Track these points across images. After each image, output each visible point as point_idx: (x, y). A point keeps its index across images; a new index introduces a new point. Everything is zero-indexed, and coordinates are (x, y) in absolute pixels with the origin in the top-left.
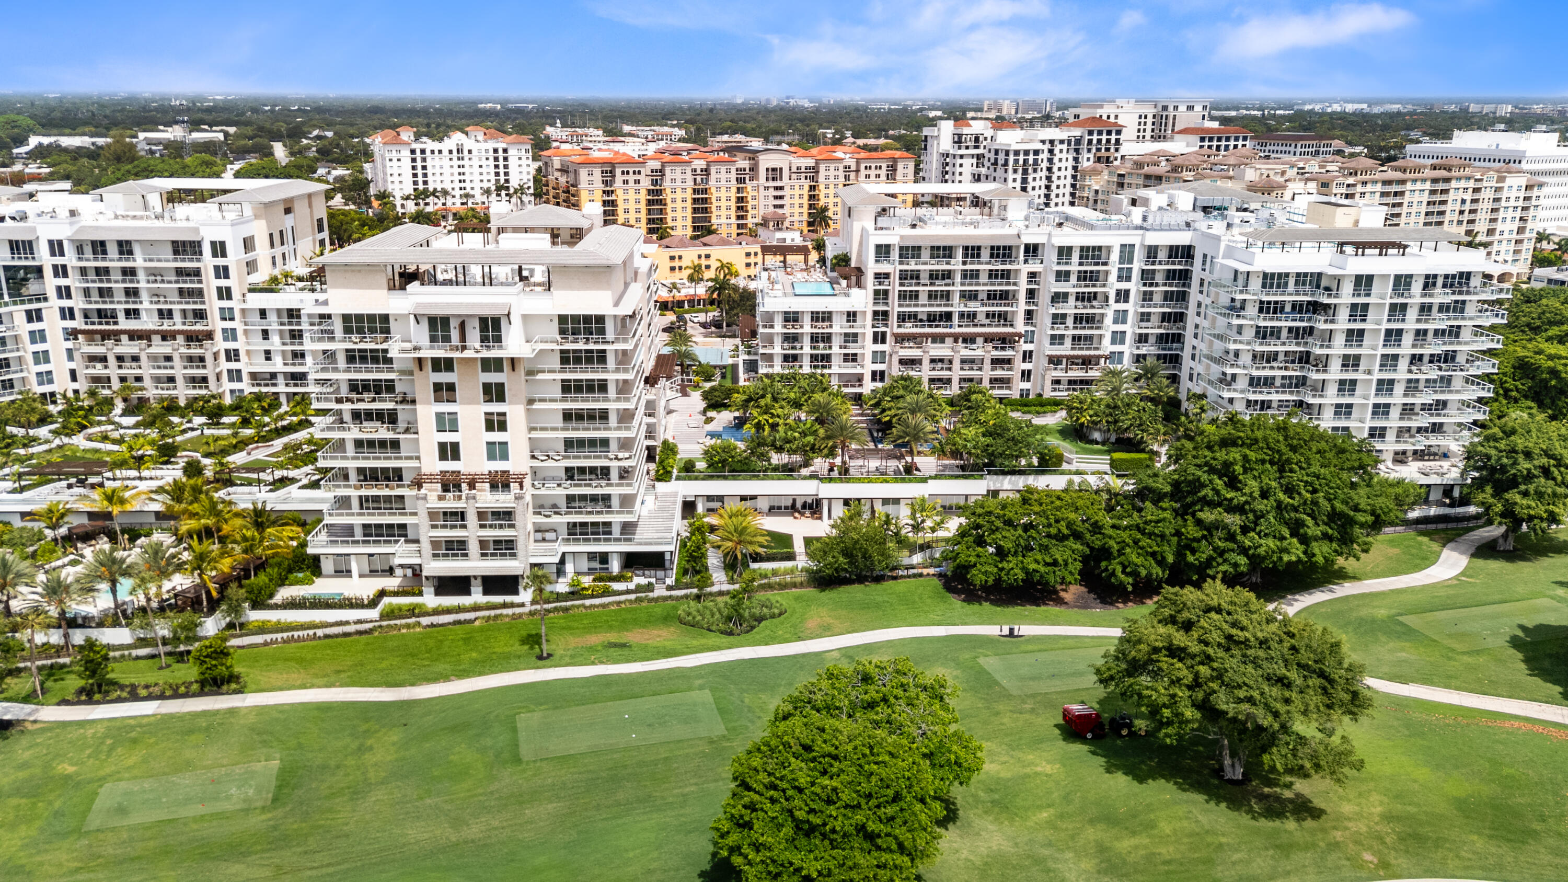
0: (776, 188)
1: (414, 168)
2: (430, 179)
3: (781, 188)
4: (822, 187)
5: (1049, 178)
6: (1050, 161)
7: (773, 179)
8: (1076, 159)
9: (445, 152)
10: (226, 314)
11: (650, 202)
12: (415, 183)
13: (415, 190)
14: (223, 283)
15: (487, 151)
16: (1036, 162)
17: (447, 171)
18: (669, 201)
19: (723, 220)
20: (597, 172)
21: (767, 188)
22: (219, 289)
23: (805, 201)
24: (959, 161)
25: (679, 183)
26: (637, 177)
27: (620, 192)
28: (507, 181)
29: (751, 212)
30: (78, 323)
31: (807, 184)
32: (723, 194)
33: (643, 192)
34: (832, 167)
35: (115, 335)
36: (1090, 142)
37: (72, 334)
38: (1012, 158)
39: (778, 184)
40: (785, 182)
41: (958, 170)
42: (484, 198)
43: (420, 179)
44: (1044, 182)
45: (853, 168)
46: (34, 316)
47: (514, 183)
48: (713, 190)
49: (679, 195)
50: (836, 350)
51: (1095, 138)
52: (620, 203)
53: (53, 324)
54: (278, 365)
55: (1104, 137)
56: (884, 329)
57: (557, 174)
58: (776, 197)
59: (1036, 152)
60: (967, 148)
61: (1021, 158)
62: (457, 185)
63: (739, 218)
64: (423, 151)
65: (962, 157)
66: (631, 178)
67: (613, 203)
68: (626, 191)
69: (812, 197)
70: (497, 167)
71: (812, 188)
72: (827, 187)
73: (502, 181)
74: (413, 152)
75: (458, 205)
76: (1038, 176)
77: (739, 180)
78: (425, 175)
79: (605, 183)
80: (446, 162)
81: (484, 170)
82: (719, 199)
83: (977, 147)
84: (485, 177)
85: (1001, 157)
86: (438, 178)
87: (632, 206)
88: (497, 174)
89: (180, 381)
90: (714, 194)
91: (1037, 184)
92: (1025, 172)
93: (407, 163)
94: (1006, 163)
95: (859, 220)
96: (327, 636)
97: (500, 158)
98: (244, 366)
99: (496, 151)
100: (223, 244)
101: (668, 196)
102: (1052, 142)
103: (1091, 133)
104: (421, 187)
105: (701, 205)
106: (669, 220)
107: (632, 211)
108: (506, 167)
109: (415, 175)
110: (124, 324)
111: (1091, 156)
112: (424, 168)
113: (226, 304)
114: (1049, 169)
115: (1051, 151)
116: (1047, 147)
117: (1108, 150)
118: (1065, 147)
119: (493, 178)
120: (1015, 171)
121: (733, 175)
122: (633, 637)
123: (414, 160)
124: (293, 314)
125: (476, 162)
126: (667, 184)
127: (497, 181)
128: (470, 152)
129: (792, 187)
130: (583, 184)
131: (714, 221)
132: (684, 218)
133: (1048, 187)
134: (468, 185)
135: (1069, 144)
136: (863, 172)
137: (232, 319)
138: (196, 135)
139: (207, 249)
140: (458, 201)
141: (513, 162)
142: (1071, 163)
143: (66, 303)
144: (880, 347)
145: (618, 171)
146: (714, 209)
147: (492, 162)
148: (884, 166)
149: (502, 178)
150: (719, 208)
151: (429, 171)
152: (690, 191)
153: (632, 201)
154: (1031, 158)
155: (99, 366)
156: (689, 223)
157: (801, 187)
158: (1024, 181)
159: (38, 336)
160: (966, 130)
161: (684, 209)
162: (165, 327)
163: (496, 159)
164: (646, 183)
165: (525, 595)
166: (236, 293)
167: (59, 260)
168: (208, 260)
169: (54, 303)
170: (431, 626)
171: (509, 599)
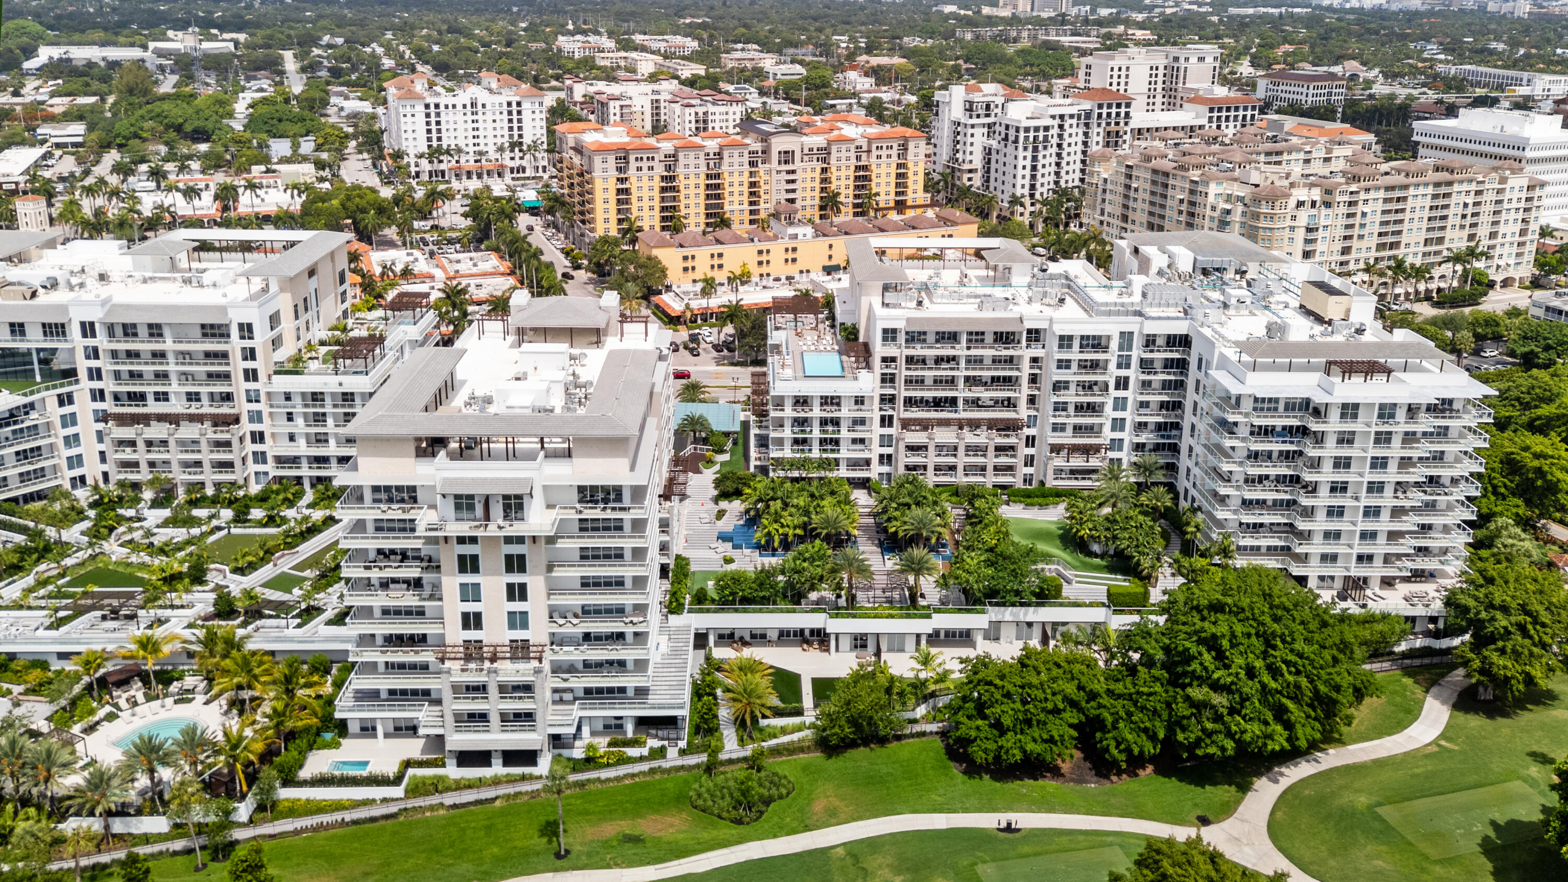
0: (788, 172)
1: (428, 123)
2: (444, 135)
3: (793, 172)
4: (834, 169)
5: (1059, 155)
6: (1060, 136)
7: (786, 162)
8: (1086, 134)
9: (459, 107)
10: (253, 398)
11: (663, 190)
12: (429, 139)
13: (430, 147)
14: (250, 365)
15: (501, 104)
16: (1046, 139)
17: (461, 126)
18: (682, 188)
19: (736, 207)
20: (611, 159)
21: (778, 172)
22: (246, 371)
23: (817, 185)
24: (970, 131)
25: (692, 169)
26: (651, 163)
27: (633, 179)
28: (520, 136)
29: (764, 197)
30: (108, 405)
31: (819, 166)
32: (736, 179)
33: (657, 179)
34: (844, 147)
35: (145, 419)
36: (1100, 115)
37: (103, 417)
38: (1022, 135)
39: (790, 167)
40: (797, 165)
41: (969, 140)
42: (498, 156)
43: (434, 135)
44: (1054, 159)
45: (865, 148)
46: (65, 400)
47: (527, 140)
48: (726, 175)
49: (692, 181)
50: (845, 434)
51: (1105, 111)
52: (634, 190)
53: (84, 406)
54: (302, 448)
55: (1114, 111)
56: (890, 412)
57: (571, 152)
58: (788, 182)
59: (1046, 129)
60: (978, 116)
61: (1032, 134)
62: (471, 141)
63: (751, 203)
64: (437, 106)
65: (973, 126)
66: (645, 164)
67: (627, 191)
68: (640, 179)
69: (824, 180)
70: (510, 121)
71: (824, 170)
72: (839, 169)
73: (516, 138)
74: (427, 106)
75: (472, 162)
76: (1047, 153)
77: (752, 164)
78: (439, 131)
79: (619, 170)
80: (460, 118)
81: (498, 125)
82: (731, 184)
83: (988, 115)
84: (499, 133)
85: (1012, 132)
86: (452, 134)
87: (646, 194)
88: (511, 129)
89: (207, 466)
90: (726, 180)
91: (1046, 162)
92: (1035, 149)
93: (421, 119)
94: (1016, 141)
95: (868, 294)
96: (355, 822)
97: (514, 111)
98: (270, 448)
99: (509, 104)
100: (250, 326)
101: (681, 182)
102: (1062, 117)
103: (1100, 106)
104: (435, 143)
105: (714, 191)
106: (682, 207)
107: (646, 199)
108: (519, 121)
109: (429, 131)
110: (153, 407)
111: (1101, 130)
112: (438, 123)
113: (252, 385)
114: (1059, 146)
115: (1061, 127)
116: (1057, 122)
117: (1117, 124)
118: (1074, 121)
119: (506, 133)
120: (1025, 149)
121: (746, 159)
122: (647, 826)
123: (428, 115)
124: (317, 397)
125: (489, 117)
126: (680, 170)
127: (511, 136)
128: (484, 106)
129: (805, 170)
130: (597, 173)
131: (727, 207)
132: (697, 205)
133: (1058, 164)
134: (481, 141)
135: (1079, 118)
136: (875, 152)
137: (258, 401)
138: (206, 45)
139: (235, 333)
140: (472, 158)
141: (526, 116)
142: (1081, 138)
143: (97, 385)
144: (887, 431)
145: (632, 158)
146: (726, 195)
147: (505, 117)
148: (895, 146)
149: (516, 133)
150: (731, 194)
151: (443, 127)
152: (703, 176)
153: (645, 189)
154: (1041, 134)
155: (128, 450)
156: (702, 210)
157: (813, 170)
158: (1035, 159)
159: (69, 420)
160: (977, 97)
161: (697, 195)
162: (193, 411)
163: (510, 113)
164: (660, 170)
165: (544, 766)
166: (262, 375)
167: (90, 342)
168: (236, 344)
169: (85, 385)
170: (455, 806)
171: (527, 770)
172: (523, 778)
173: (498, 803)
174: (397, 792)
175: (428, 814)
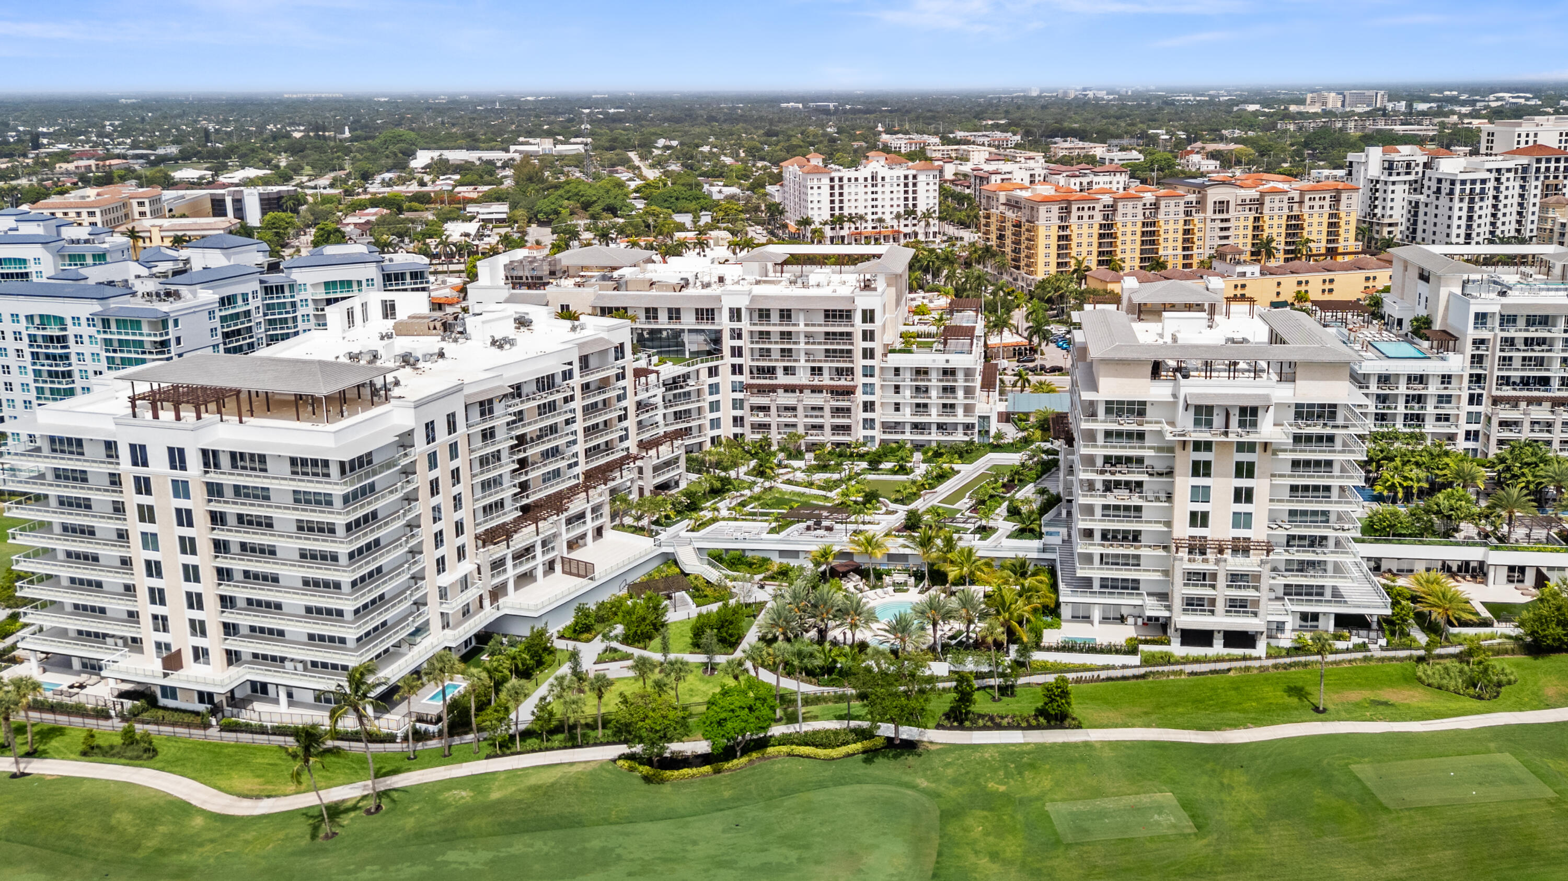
0: (1222, 220)
1: (832, 195)
2: (846, 205)
3: (1227, 220)
4: (1266, 218)
5: (1495, 207)
6: (1497, 189)
7: (1219, 212)
8: (1522, 187)
9: (861, 180)
10: (868, 372)
11: (1101, 236)
12: (832, 209)
13: (832, 215)
14: (868, 345)
15: (898, 178)
16: (1483, 191)
17: (861, 197)
18: (1119, 234)
19: (1170, 252)
20: (1055, 209)
21: (1213, 220)
22: (865, 350)
23: (1250, 232)
24: (1391, 188)
25: (1129, 217)
26: (1091, 213)
27: (1074, 227)
28: (914, 205)
29: (1197, 243)
30: (745, 378)
31: (1253, 214)
32: (1171, 226)
33: (1096, 226)
34: (1277, 198)
35: (775, 389)
36: (1538, 170)
37: (743, 387)
38: (1458, 187)
39: (1225, 216)
40: (1232, 214)
41: (1390, 196)
42: (895, 223)
43: (837, 205)
44: (1490, 210)
45: (1297, 199)
46: (713, 372)
47: (921, 208)
48: (1162, 223)
49: (1129, 229)
50: (1430, 409)
51: (1543, 165)
52: (1074, 237)
53: (726, 378)
54: (907, 416)
55: (1553, 165)
56: (1479, 391)
57: (1002, 208)
58: (1222, 229)
59: (1483, 181)
60: (1398, 174)
61: (1468, 187)
62: (870, 210)
63: (1184, 249)
64: (841, 179)
65: (1394, 183)
66: (1086, 214)
67: (1067, 238)
68: (1080, 227)
69: (1255, 228)
70: (906, 192)
71: (1256, 219)
72: (1271, 218)
73: (911, 206)
74: (832, 180)
75: (870, 229)
76: (1484, 204)
77: (1187, 213)
78: (841, 201)
79: (1061, 219)
80: (861, 189)
81: (895, 196)
82: (1166, 232)
83: (1408, 173)
84: (895, 203)
85: (1445, 187)
86: (853, 204)
87: (1085, 240)
88: (906, 199)
89: (828, 429)
90: (1162, 227)
91: (1483, 213)
92: (1472, 201)
93: (826, 190)
94: (1451, 192)
95: (1447, 286)
97: (910, 184)
98: (878, 415)
99: (906, 177)
100: (872, 312)
101: (1119, 230)
102: (1499, 171)
103: (1539, 161)
104: (837, 212)
105: (1150, 237)
106: (1119, 252)
107: (1085, 245)
108: (914, 192)
109: (832, 202)
110: (782, 379)
111: (1539, 183)
112: (841, 194)
113: (868, 362)
114: (1496, 198)
115: (1498, 180)
116: (1493, 176)
117: (1556, 177)
118: (1512, 175)
119: (902, 203)
120: (1461, 200)
121: (1182, 209)
123: (832, 188)
124: (921, 372)
125: (888, 189)
126: (1119, 218)
127: (906, 206)
128: (883, 179)
129: (1238, 219)
130: (1041, 222)
131: (1161, 252)
132: (1133, 250)
133: (1494, 215)
134: (879, 210)
135: (1516, 171)
136: (1307, 203)
137: (872, 376)
139: (858, 317)
140: (870, 225)
141: (921, 187)
142: (1517, 191)
143: (737, 361)
144: (1475, 408)
145: (1074, 208)
146: (1161, 241)
147: (902, 188)
149: (910, 203)
150: (1166, 240)
151: (846, 198)
152: (1140, 224)
153: (1085, 236)
154: (1478, 187)
155: (761, 414)
156: (1137, 255)
157: (1246, 219)
158: (1471, 209)
159: (714, 389)
160: (1396, 157)
161: (1133, 241)
162: (816, 382)
163: (906, 185)
164: (1098, 218)
165: (1261, 649)
166: (878, 353)
167: (736, 325)
168: (858, 326)
169: (728, 360)
170: (1192, 674)
171: (1248, 651)
172: (1244, 658)
173: (1231, 673)
174: (1135, 660)
175: (1172, 677)
